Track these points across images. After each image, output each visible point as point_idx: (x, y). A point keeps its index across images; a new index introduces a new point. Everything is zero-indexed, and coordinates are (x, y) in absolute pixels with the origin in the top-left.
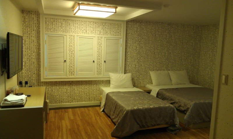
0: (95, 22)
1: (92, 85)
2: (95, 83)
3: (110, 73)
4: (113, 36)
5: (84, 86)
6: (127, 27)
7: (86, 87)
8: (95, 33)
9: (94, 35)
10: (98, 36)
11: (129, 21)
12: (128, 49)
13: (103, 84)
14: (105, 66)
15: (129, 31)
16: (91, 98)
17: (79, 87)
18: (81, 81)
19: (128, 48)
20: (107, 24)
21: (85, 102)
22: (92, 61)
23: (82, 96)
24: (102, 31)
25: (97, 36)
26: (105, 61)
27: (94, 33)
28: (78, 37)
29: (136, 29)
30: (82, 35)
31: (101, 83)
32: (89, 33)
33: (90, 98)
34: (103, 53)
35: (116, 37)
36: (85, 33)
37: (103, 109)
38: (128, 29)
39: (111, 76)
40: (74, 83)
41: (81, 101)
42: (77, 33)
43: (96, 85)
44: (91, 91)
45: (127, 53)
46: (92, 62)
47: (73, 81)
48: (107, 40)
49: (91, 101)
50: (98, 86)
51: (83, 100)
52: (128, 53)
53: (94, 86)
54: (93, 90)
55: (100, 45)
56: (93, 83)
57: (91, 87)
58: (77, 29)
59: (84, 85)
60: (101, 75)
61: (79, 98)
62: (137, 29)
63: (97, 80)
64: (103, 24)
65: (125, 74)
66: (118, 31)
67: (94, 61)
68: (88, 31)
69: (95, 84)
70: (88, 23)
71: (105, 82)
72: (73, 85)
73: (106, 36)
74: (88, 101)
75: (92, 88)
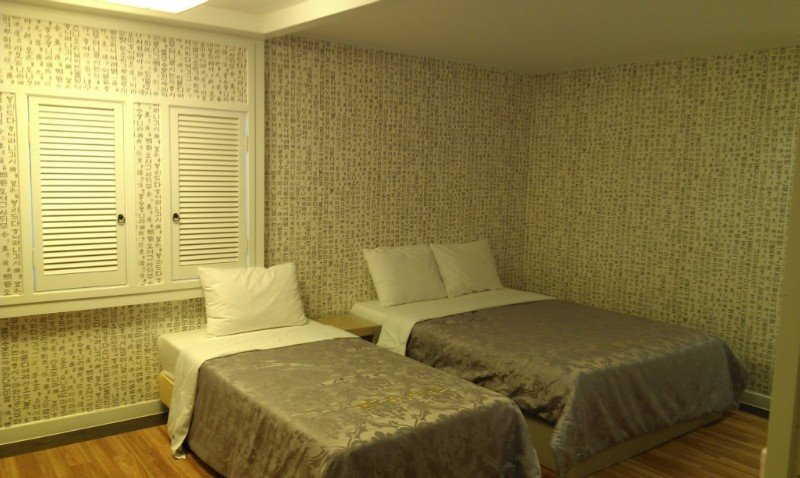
0: (122, 33)
1: (118, 330)
2: (132, 318)
3: (201, 268)
4: (208, 104)
5: (74, 337)
6: (267, 64)
7: (85, 341)
8: (124, 84)
9: (119, 96)
10: (139, 98)
11: (274, 41)
12: (277, 159)
13: (168, 321)
14: (176, 237)
15: (278, 85)
16: (113, 391)
17: (50, 345)
18: (61, 315)
19: (277, 155)
20: (177, 44)
21: (86, 413)
22: (116, 217)
23: (71, 382)
24: (153, 76)
25: (130, 99)
26: (176, 216)
27: (115, 83)
28: (34, 102)
29: (305, 77)
30: (53, 90)
31: (161, 314)
32: (94, 83)
33: (107, 392)
34: (164, 178)
35: (223, 105)
36: (69, 81)
37: (184, 437)
38: (272, 74)
39: (206, 282)
40: (23, 327)
41: (64, 407)
42: (25, 80)
43: (134, 326)
44: (112, 355)
45: (270, 176)
46: (115, 223)
47: (15, 320)
48: (182, 118)
49: (116, 403)
50: (144, 332)
51: (76, 403)
52: (278, 179)
53: (128, 331)
54: (123, 352)
55: (147, 141)
56: (120, 318)
57: (109, 337)
58: (26, 64)
59: (77, 333)
60: (159, 280)
61: (53, 397)
62: (310, 77)
63: (139, 306)
64: (162, 46)
65: (266, 266)
66: (230, 79)
67: (121, 217)
68: (84, 75)
69: (130, 324)
70: (83, 35)
71: (180, 310)
72: (15, 339)
73: (177, 101)
74: (98, 407)
75: (120, 340)
